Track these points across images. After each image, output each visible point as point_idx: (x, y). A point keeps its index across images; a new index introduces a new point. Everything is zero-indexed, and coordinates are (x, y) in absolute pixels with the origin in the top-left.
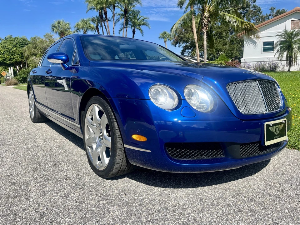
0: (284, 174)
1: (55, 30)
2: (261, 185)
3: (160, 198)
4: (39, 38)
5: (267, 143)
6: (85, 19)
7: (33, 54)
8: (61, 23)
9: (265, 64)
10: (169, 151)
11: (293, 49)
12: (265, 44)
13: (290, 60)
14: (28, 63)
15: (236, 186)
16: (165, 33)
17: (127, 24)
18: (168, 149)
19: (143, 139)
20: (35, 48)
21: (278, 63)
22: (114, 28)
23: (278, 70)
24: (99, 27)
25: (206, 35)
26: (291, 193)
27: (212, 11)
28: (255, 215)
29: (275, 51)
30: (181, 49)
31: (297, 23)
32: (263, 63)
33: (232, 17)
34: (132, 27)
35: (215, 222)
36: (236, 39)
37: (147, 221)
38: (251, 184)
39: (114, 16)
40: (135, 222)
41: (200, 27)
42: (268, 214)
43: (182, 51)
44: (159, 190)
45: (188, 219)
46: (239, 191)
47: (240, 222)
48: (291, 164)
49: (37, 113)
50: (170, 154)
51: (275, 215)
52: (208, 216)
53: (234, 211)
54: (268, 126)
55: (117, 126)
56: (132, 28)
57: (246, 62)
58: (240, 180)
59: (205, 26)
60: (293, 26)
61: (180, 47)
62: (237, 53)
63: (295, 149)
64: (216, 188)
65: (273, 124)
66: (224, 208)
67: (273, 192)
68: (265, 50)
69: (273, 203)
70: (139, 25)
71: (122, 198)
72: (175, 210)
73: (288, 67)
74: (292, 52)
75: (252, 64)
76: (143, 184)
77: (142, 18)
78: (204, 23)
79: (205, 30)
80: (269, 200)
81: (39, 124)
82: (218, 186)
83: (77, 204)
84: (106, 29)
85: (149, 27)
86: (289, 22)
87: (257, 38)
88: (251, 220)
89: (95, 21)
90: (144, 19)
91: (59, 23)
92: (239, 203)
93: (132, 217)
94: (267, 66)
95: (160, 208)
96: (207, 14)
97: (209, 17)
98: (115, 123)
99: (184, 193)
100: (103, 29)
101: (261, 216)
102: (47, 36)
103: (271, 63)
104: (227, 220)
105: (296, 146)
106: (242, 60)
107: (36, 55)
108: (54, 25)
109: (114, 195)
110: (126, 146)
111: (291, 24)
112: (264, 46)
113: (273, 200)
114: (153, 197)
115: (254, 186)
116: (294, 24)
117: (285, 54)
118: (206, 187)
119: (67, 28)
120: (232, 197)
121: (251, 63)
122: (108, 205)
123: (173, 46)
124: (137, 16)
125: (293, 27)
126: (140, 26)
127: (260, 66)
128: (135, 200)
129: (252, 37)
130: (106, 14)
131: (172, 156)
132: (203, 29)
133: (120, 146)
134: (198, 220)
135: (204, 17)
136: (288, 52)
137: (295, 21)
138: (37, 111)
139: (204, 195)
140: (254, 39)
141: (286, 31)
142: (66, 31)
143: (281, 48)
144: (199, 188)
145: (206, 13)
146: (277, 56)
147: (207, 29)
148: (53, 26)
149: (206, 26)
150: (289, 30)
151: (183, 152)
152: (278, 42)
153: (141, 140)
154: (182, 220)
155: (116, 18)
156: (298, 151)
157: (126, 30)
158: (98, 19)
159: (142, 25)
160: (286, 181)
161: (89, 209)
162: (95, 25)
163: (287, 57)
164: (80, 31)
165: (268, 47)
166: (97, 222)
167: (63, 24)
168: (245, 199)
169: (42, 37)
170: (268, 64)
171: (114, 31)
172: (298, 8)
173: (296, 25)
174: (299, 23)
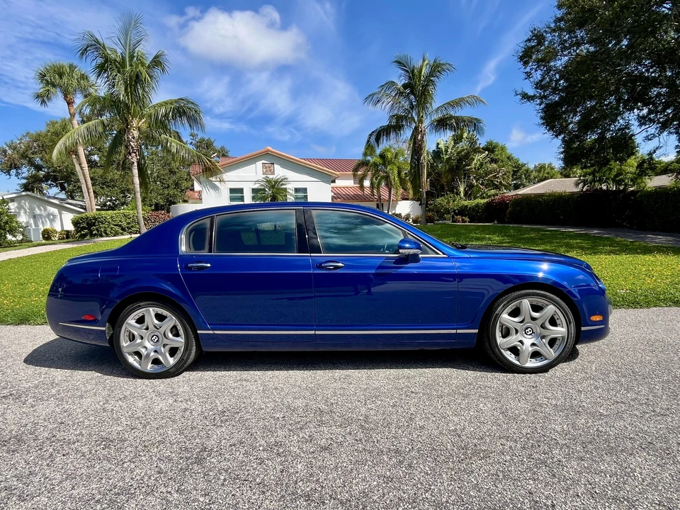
12: (232, 191)
25: (136, 168)
27: (143, 129)
30: (22, 180)
31: (269, 167)
33: (181, 146)
59: (133, 152)
60: (265, 170)
61: (20, 177)
68: (233, 199)
78: (132, 147)
79: (134, 160)
86: (259, 164)
87: (220, 181)
96: (135, 133)
97: (140, 138)
110: (584, 328)
111: (263, 168)
112: (231, 193)
116: (266, 168)
125: (265, 172)
129: (213, 179)
132: (130, 157)
135: (130, 137)
137: (267, 165)
140: (216, 183)
147: (138, 157)
149: (135, 153)
165: (236, 195)
172: (270, 148)
173: (268, 169)
174: (272, 168)
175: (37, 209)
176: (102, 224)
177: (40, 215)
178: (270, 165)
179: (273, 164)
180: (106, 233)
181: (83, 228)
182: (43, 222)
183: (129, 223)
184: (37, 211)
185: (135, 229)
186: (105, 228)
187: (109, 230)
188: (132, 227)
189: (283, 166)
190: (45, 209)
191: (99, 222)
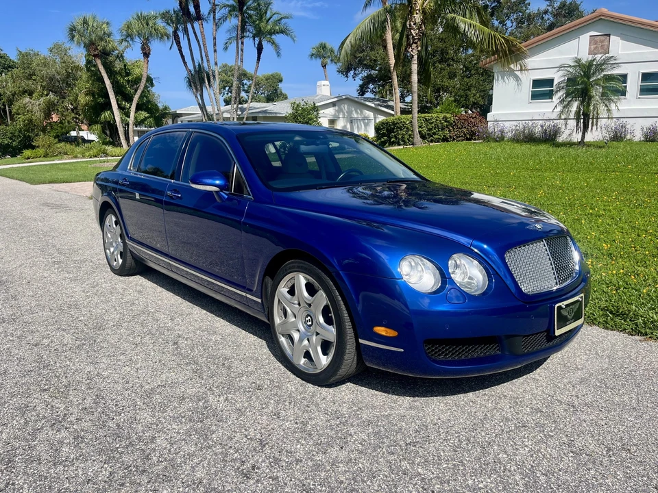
0: (578, 369)
1: (75, 39)
2: (547, 387)
3: (413, 412)
4: (38, 55)
5: (558, 333)
6: (145, 13)
7: (24, 92)
8: (90, 23)
9: (534, 125)
10: (429, 348)
11: (590, 98)
12: (537, 83)
13: (585, 119)
14: (14, 111)
15: (512, 391)
16: (324, 47)
17: (243, 29)
18: (426, 346)
19: (391, 333)
20: (30, 77)
21: (561, 123)
22: (215, 38)
23: (560, 139)
24: (180, 34)
25: (416, 62)
26: (589, 399)
27: (428, 11)
28: (543, 431)
29: (556, 99)
30: (359, 82)
31: (602, 42)
32: (530, 123)
33: (470, 25)
34: (254, 37)
35: (495, 442)
36: (475, 64)
37: (407, 444)
38: (534, 387)
39: (213, 11)
40: (392, 446)
41: (404, 43)
42: (561, 429)
43: (361, 86)
44: (406, 400)
45: (459, 440)
46: (517, 398)
47: (526, 440)
48: (588, 352)
49: (129, 258)
50: (429, 353)
51: (570, 430)
52: (483, 434)
53: (516, 427)
54: (560, 308)
55: (345, 312)
56: (254, 39)
57: (496, 121)
58: (516, 380)
59: (413, 43)
60: (593, 47)
61: (357, 78)
62: (478, 95)
63: (594, 324)
64: (485, 394)
65: (566, 305)
66: (502, 424)
67: (564, 398)
68: (535, 96)
69: (565, 413)
70: (272, 33)
71: (358, 414)
72: (439, 429)
73: (581, 134)
74: (589, 105)
75: (508, 126)
76: (380, 393)
77: (276, 17)
78: (413, 37)
79: (414, 52)
80: (560, 410)
81: (132, 277)
82: (487, 391)
83: (299, 425)
84: (198, 41)
85: (293, 38)
86: (585, 38)
87: (522, 70)
88: (539, 438)
89: (171, 20)
90: (281, 19)
91: (85, 22)
92: (521, 416)
93: (385, 440)
94: (538, 130)
95: (417, 427)
96: (418, 18)
97: (423, 22)
98: (343, 307)
99: (442, 405)
100: (189, 40)
101: (551, 431)
102: (57, 49)
103: (548, 123)
104: (509, 438)
105: (595, 319)
106: (490, 116)
107: (31, 93)
108: (74, 27)
109: (344, 410)
110: (361, 341)
111: (590, 43)
112: (534, 86)
113: (565, 410)
114: (402, 412)
115: (537, 389)
116: (596, 43)
117: (575, 106)
118: (471, 394)
119: (104, 33)
120: (510, 407)
121: (507, 124)
122: (344, 425)
123: (341, 75)
124: (266, 13)
125: (592, 49)
126: (273, 37)
127: (524, 130)
128: (378, 417)
130: (197, 7)
131: (432, 355)
132: (410, 49)
133: (351, 340)
134: (472, 440)
135: (412, 24)
136: (582, 102)
137: (598, 38)
138: (129, 254)
139: (472, 406)
140: (518, 74)
141: (578, 61)
142: (101, 39)
143: (567, 95)
144: (462, 396)
145: (417, 14)
146: (559, 109)
147: (419, 48)
148: (72, 30)
149: (416, 43)
150: (585, 57)
151: (446, 350)
152: (562, 82)
153: (388, 335)
154: (452, 442)
155: (218, 15)
156: (597, 327)
157: (242, 43)
158: (177, 15)
159: (278, 33)
160: (582, 381)
161: (321, 432)
162: (170, 30)
163: (578, 113)
164: (132, 39)
165: (542, 90)
166: (342, 448)
167: (95, 25)
168: (528, 409)
169: (45, 53)
170: (542, 126)
171: (215, 44)
172: (604, 10)
173: (600, 45)
174: (606, 43)
175: (354, 112)
176: (401, 130)
177: (357, 119)
178: (603, 38)
179: (609, 35)
180: (404, 141)
181: (384, 135)
182: (358, 127)
183: (430, 130)
184: (355, 115)
185: (437, 136)
186: (403, 135)
187: (407, 137)
188: (434, 134)
189: (625, 37)
190: (362, 112)
191: (398, 127)
